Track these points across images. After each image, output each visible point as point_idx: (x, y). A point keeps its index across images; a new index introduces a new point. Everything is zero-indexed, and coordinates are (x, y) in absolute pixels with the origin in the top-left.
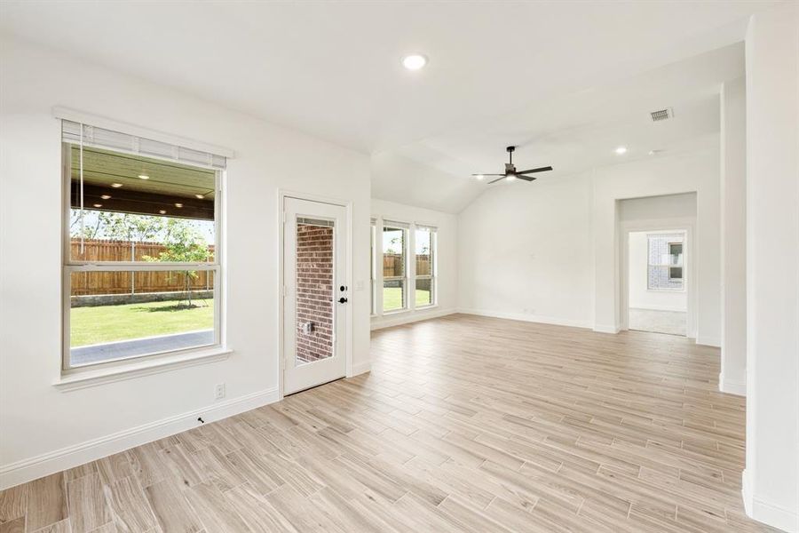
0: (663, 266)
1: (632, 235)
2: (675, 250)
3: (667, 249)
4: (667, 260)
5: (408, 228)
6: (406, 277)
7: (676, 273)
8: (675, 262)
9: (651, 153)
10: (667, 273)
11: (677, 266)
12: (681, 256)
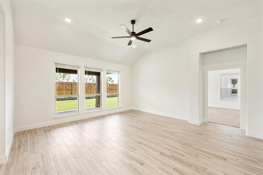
0: (228, 89)
1: (210, 73)
2: (234, 82)
3: (230, 81)
4: (230, 86)
5: (102, 71)
6: (101, 94)
7: (234, 92)
8: (234, 87)
9: (218, 22)
10: (230, 91)
11: (235, 89)
12: (236, 85)
